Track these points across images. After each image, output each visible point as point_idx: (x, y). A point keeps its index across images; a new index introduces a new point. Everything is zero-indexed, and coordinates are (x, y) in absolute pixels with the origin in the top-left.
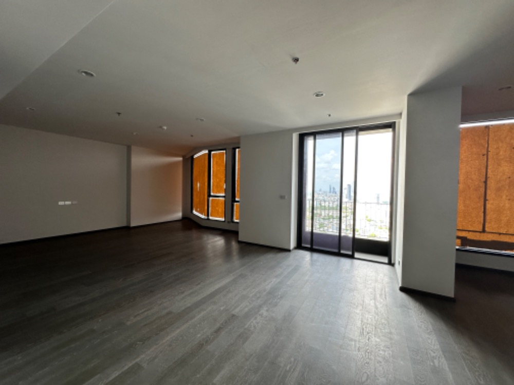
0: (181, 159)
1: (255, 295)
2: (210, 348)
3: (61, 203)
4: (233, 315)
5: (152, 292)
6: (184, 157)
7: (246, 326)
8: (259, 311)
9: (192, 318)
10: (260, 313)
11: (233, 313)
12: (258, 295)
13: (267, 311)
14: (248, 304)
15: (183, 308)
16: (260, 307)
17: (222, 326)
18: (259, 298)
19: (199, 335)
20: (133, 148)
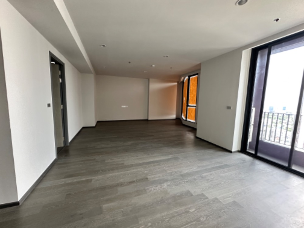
0: (176, 84)
1: (171, 173)
2: (119, 189)
3: (123, 107)
4: (147, 178)
5: (127, 151)
6: (178, 82)
7: (146, 188)
8: (163, 183)
9: (128, 171)
10: (162, 185)
11: (149, 177)
12: (173, 174)
13: (168, 185)
14: (161, 176)
15: (130, 164)
16: (167, 181)
17: (135, 181)
18: (172, 175)
19: (122, 180)
20: (150, 80)
